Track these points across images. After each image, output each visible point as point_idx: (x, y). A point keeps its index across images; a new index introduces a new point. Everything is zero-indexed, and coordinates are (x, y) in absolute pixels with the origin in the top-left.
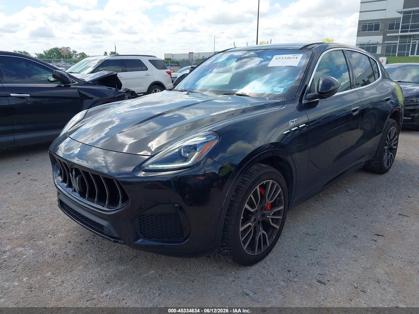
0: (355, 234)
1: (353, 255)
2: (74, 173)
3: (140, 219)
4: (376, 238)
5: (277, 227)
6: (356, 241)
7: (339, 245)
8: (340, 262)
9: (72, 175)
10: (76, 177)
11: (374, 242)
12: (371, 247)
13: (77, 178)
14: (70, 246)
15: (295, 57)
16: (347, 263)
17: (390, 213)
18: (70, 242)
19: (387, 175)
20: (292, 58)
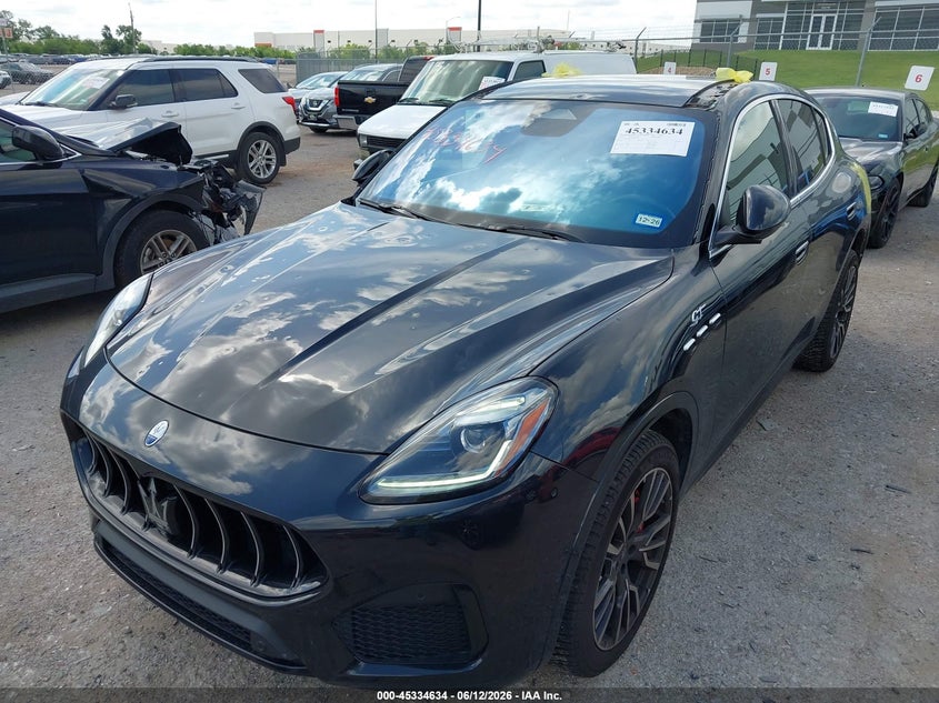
0: (811, 552)
1: (822, 616)
2: (153, 487)
3: (354, 619)
4: (855, 558)
5: (655, 565)
6: (817, 572)
7: (783, 585)
8: (800, 640)
9: (148, 494)
10: (159, 499)
11: (855, 571)
12: (853, 587)
13: (165, 504)
14: (134, 644)
15: (677, 129)
16: (814, 639)
17: (867, 484)
18: (130, 632)
19: (831, 374)
20: (670, 131)
